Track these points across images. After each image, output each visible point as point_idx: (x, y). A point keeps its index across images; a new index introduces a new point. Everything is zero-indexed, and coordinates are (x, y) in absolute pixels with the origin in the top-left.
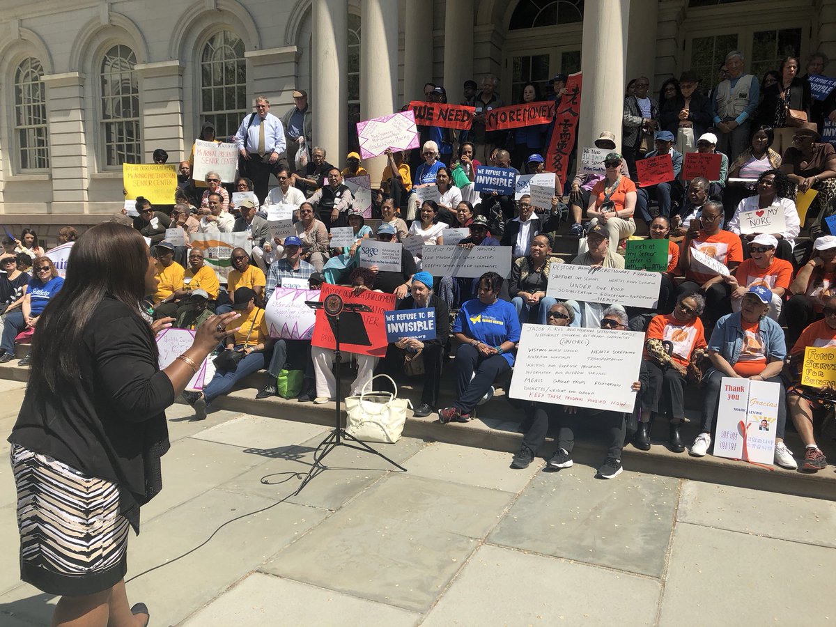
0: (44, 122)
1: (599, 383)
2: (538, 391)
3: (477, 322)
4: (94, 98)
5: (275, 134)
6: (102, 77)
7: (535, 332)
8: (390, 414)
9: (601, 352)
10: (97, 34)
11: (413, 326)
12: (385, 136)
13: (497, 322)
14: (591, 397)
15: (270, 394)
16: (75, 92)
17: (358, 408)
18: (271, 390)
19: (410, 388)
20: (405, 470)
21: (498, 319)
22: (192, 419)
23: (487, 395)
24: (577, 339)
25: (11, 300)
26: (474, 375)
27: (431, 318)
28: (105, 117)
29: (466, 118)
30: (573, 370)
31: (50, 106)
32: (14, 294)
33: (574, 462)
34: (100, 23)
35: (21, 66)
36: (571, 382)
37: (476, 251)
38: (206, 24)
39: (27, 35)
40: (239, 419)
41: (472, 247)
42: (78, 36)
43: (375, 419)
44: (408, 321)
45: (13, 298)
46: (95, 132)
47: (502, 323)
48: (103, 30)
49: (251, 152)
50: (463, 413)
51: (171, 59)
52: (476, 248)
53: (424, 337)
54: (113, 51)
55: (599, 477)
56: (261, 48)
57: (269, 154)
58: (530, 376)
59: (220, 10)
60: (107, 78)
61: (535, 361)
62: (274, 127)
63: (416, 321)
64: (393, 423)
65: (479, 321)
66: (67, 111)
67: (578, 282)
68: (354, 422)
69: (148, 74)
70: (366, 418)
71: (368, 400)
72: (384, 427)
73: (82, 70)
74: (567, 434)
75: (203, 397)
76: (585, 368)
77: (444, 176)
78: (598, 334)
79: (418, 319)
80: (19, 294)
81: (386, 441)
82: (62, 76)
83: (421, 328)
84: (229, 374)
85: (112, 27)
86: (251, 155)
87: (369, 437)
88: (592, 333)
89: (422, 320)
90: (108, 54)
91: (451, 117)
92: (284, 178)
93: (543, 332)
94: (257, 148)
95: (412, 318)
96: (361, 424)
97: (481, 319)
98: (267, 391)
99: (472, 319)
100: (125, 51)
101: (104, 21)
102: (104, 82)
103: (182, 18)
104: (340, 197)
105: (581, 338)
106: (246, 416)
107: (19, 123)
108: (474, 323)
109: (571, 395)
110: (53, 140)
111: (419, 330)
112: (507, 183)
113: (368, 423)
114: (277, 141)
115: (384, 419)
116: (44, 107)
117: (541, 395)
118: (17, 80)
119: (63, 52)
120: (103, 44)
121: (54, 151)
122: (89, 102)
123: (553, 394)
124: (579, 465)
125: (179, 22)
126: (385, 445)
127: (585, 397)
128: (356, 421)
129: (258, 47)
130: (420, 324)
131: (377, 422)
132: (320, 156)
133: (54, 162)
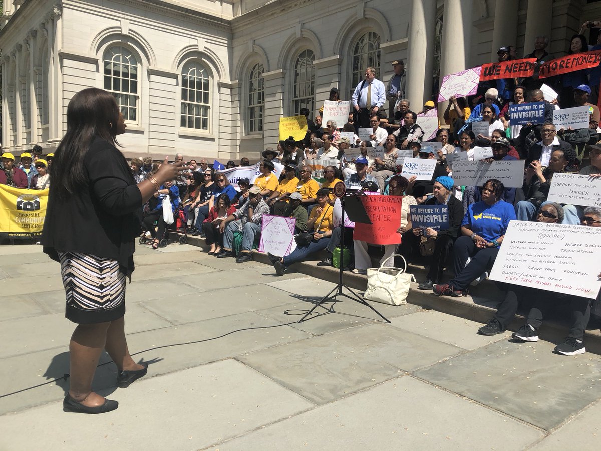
0: (263, 103)
1: (569, 272)
2: (514, 275)
3: (479, 219)
4: (290, 85)
5: (379, 93)
6: (296, 71)
7: (519, 227)
8: (397, 283)
9: (574, 245)
10: (294, 44)
11: (430, 218)
12: (457, 86)
13: (496, 219)
14: (559, 283)
15: (327, 264)
16: (280, 81)
17: (375, 277)
18: (328, 261)
19: (422, 267)
20: (389, 322)
21: (496, 216)
22: (274, 275)
23: (479, 278)
24: (555, 233)
25: (205, 199)
26: (469, 260)
27: (445, 214)
28: (295, 96)
29: (528, 67)
30: (547, 259)
31: (266, 91)
32: (206, 196)
33: (539, 338)
34: (295, 37)
35: (254, 68)
36: (543, 269)
37: (495, 165)
38: (357, 29)
39: (257, 49)
40: (304, 278)
41: (492, 162)
42: (284, 47)
43: (385, 286)
44: (426, 215)
45: (206, 198)
46: (289, 106)
47: (500, 220)
48: (298, 40)
49: (362, 107)
50: (455, 290)
51: (334, 54)
52: (495, 162)
53: (439, 227)
54: (302, 55)
55: (556, 352)
56: (391, 40)
57: (373, 107)
58: (509, 263)
59: (367, 18)
60: (298, 72)
61: (515, 251)
62: (378, 88)
63: (432, 215)
64: (398, 290)
65: (481, 218)
66: (274, 94)
67: (577, 189)
68: (370, 286)
69: (321, 66)
70: (378, 284)
71: (384, 272)
72: (391, 292)
73: (284, 68)
74: (536, 313)
75: (282, 261)
76: (558, 258)
77: (489, 112)
78: (575, 230)
79: (434, 213)
80: (209, 196)
81: (391, 303)
82: (273, 72)
83: (436, 220)
84: (303, 248)
85: (303, 38)
86: (362, 109)
87: (379, 298)
88: (568, 229)
89: (437, 214)
90: (300, 56)
91: (515, 69)
92: (375, 121)
93: (525, 227)
94: (365, 103)
95: (429, 213)
96: (374, 288)
97: (482, 216)
98: (325, 261)
99: (475, 217)
100: (309, 53)
101: (298, 35)
102: (297, 74)
103: (343, 26)
104: (412, 133)
105: (558, 233)
106: (310, 277)
107: (250, 104)
108: (476, 219)
109: (542, 280)
110: (267, 112)
111: (434, 222)
112: (539, 114)
113: (379, 288)
114: (379, 98)
115: (391, 287)
116: (263, 92)
117: (515, 279)
118: (251, 78)
119: (275, 57)
120: (297, 50)
121: (266, 120)
122: (287, 87)
123: (526, 278)
124: (544, 342)
125: (341, 30)
126: (389, 306)
127: (554, 282)
128: (372, 286)
129: (389, 40)
130: (435, 217)
131: (385, 287)
132: (405, 106)
133: (266, 127)
